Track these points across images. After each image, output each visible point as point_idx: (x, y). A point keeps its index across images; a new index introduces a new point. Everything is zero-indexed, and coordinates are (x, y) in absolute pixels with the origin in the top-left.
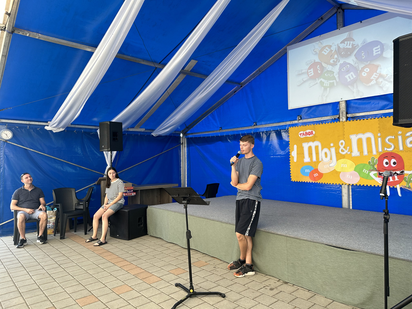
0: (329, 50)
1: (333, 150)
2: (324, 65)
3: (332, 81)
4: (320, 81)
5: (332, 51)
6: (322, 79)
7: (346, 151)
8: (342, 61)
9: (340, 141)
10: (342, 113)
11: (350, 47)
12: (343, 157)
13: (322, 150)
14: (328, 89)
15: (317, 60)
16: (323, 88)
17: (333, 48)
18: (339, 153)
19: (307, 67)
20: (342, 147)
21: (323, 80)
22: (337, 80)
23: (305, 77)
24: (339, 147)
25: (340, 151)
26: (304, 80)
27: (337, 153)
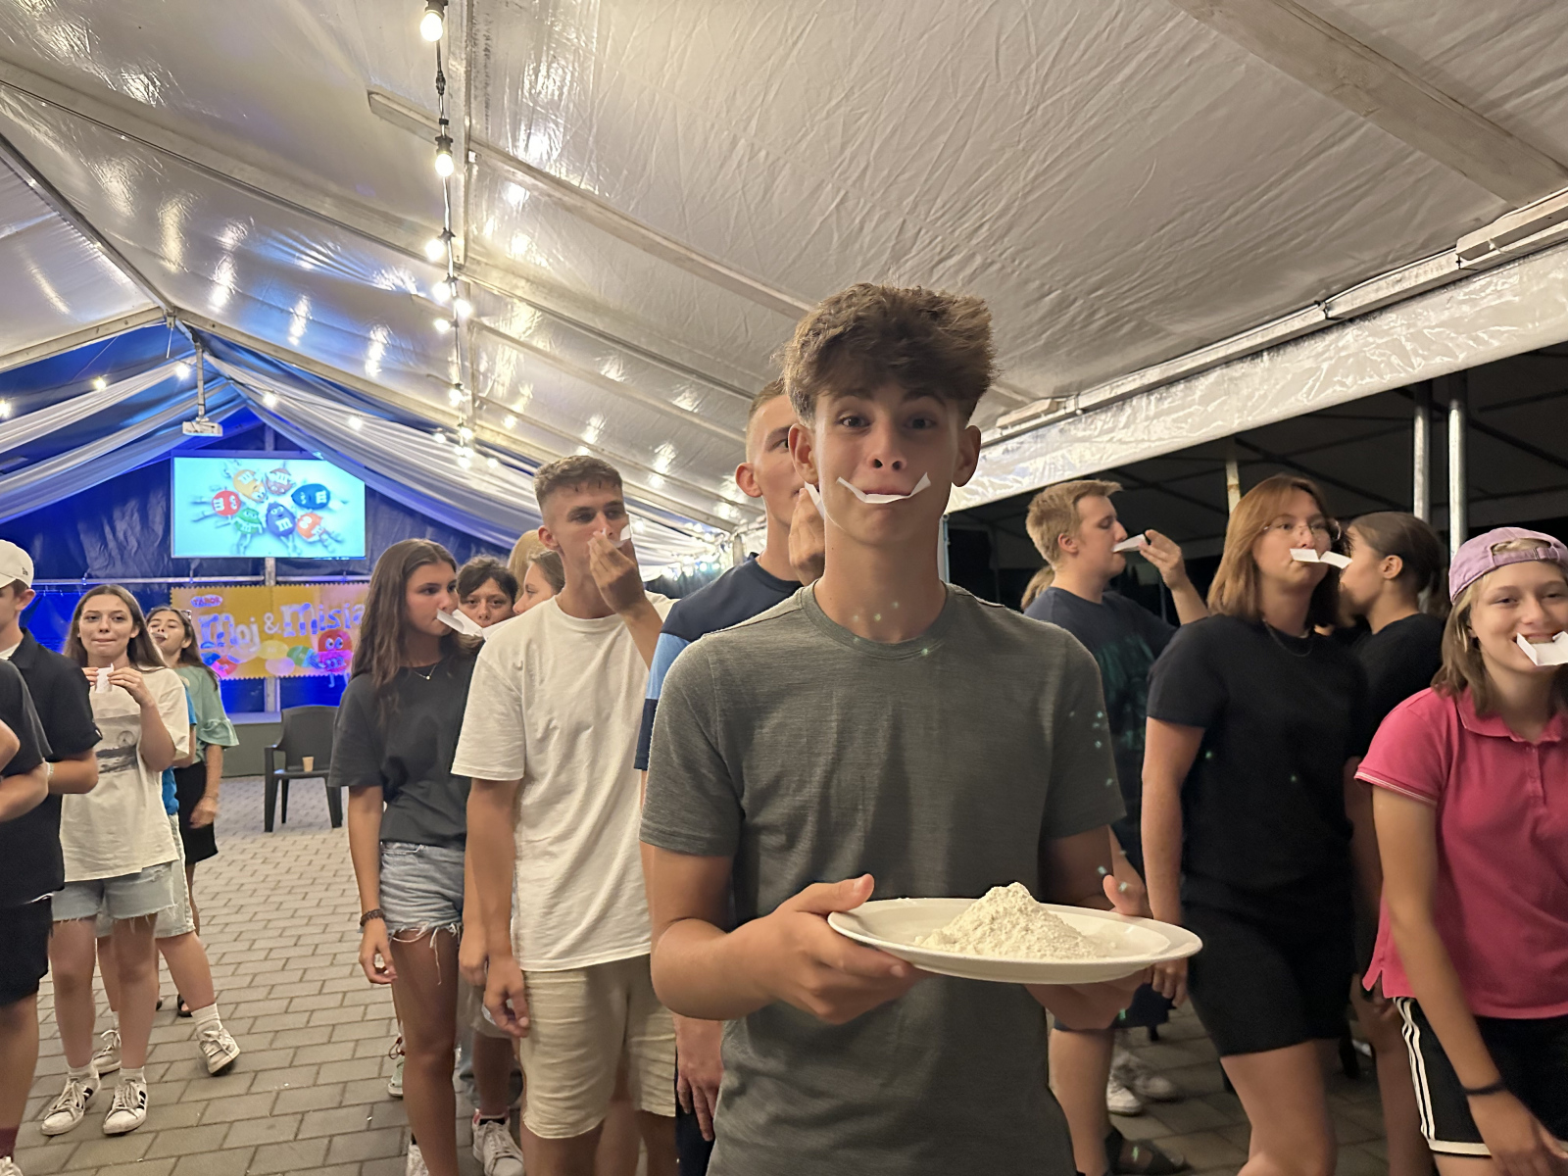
0: (251, 478)
1: (255, 628)
2: (242, 498)
3: (255, 526)
4: (233, 522)
5: (256, 480)
6: (238, 519)
7: (275, 630)
8: (272, 499)
9: (265, 613)
10: (270, 574)
11: (285, 483)
12: (271, 637)
13: (237, 625)
14: (249, 536)
15: (231, 488)
16: (239, 533)
17: (259, 477)
18: (264, 631)
19: (214, 494)
20: (269, 623)
21: (240, 521)
22: (265, 525)
23: (208, 510)
24: (265, 623)
25: (267, 630)
26: (206, 514)
27: (261, 632)
